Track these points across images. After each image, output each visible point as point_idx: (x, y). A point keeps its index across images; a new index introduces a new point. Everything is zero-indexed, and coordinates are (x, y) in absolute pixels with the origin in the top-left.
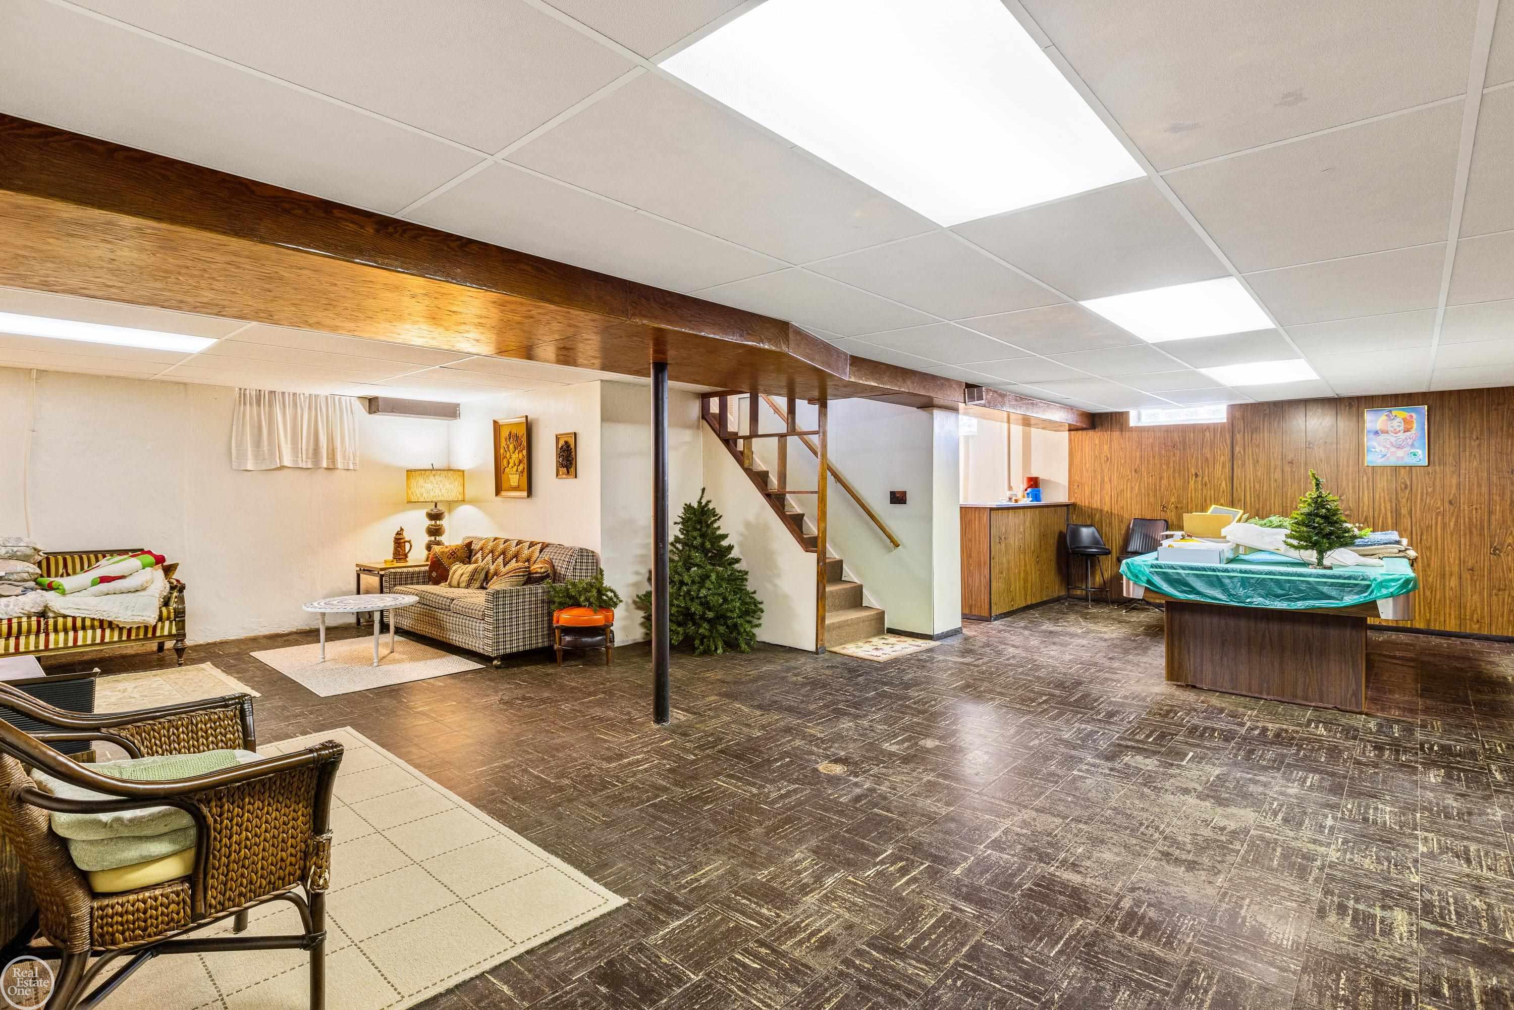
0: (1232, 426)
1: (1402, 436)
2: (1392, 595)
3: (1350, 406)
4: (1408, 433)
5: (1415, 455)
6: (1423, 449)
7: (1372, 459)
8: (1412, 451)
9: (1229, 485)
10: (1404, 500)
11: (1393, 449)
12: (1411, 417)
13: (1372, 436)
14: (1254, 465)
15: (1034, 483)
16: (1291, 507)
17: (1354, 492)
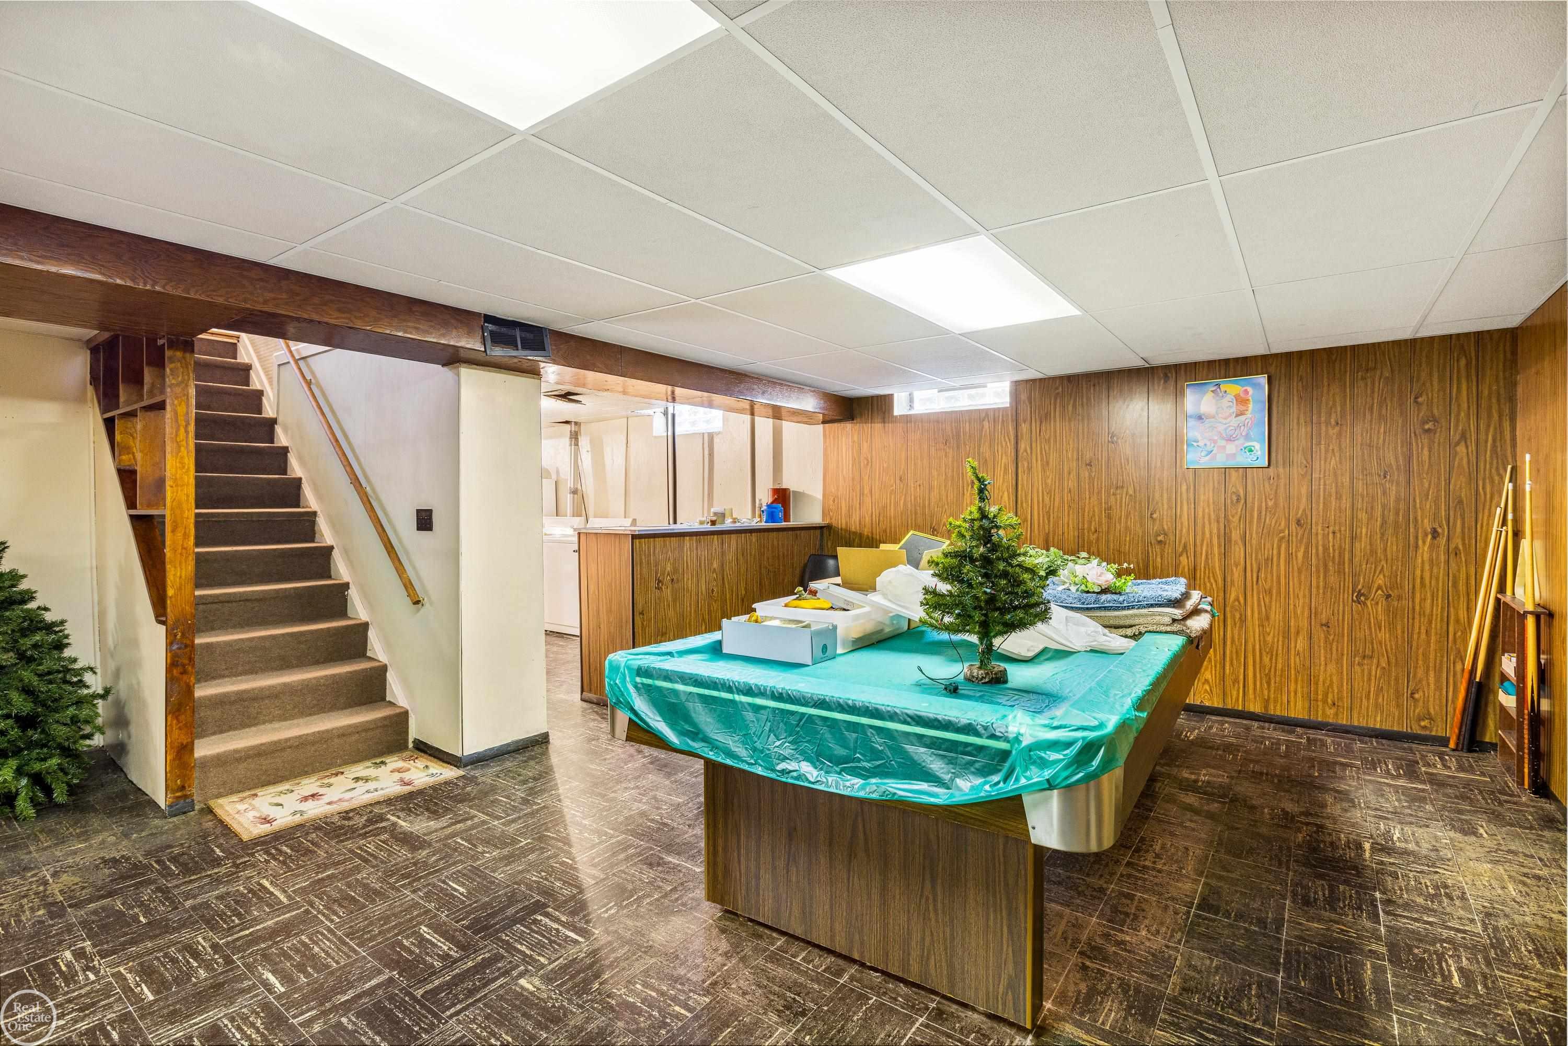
0: (1015, 414)
1: (1234, 422)
2: (1050, 785)
3: (1166, 378)
4: (1242, 418)
5: (1251, 451)
6: (1261, 442)
7: (1195, 458)
8: (1247, 444)
9: (1013, 498)
10: (1236, 519)
11: (1222, 443)
12: (1246, 392)
13: (1192, 423)
14: (1044, 470)
15: (782, 497)
16: (1089, 529)
17: (1170, 508)
